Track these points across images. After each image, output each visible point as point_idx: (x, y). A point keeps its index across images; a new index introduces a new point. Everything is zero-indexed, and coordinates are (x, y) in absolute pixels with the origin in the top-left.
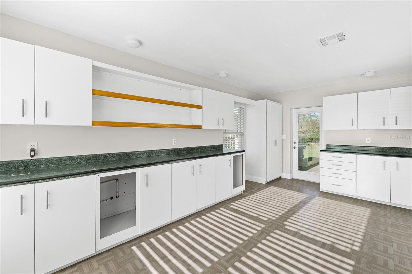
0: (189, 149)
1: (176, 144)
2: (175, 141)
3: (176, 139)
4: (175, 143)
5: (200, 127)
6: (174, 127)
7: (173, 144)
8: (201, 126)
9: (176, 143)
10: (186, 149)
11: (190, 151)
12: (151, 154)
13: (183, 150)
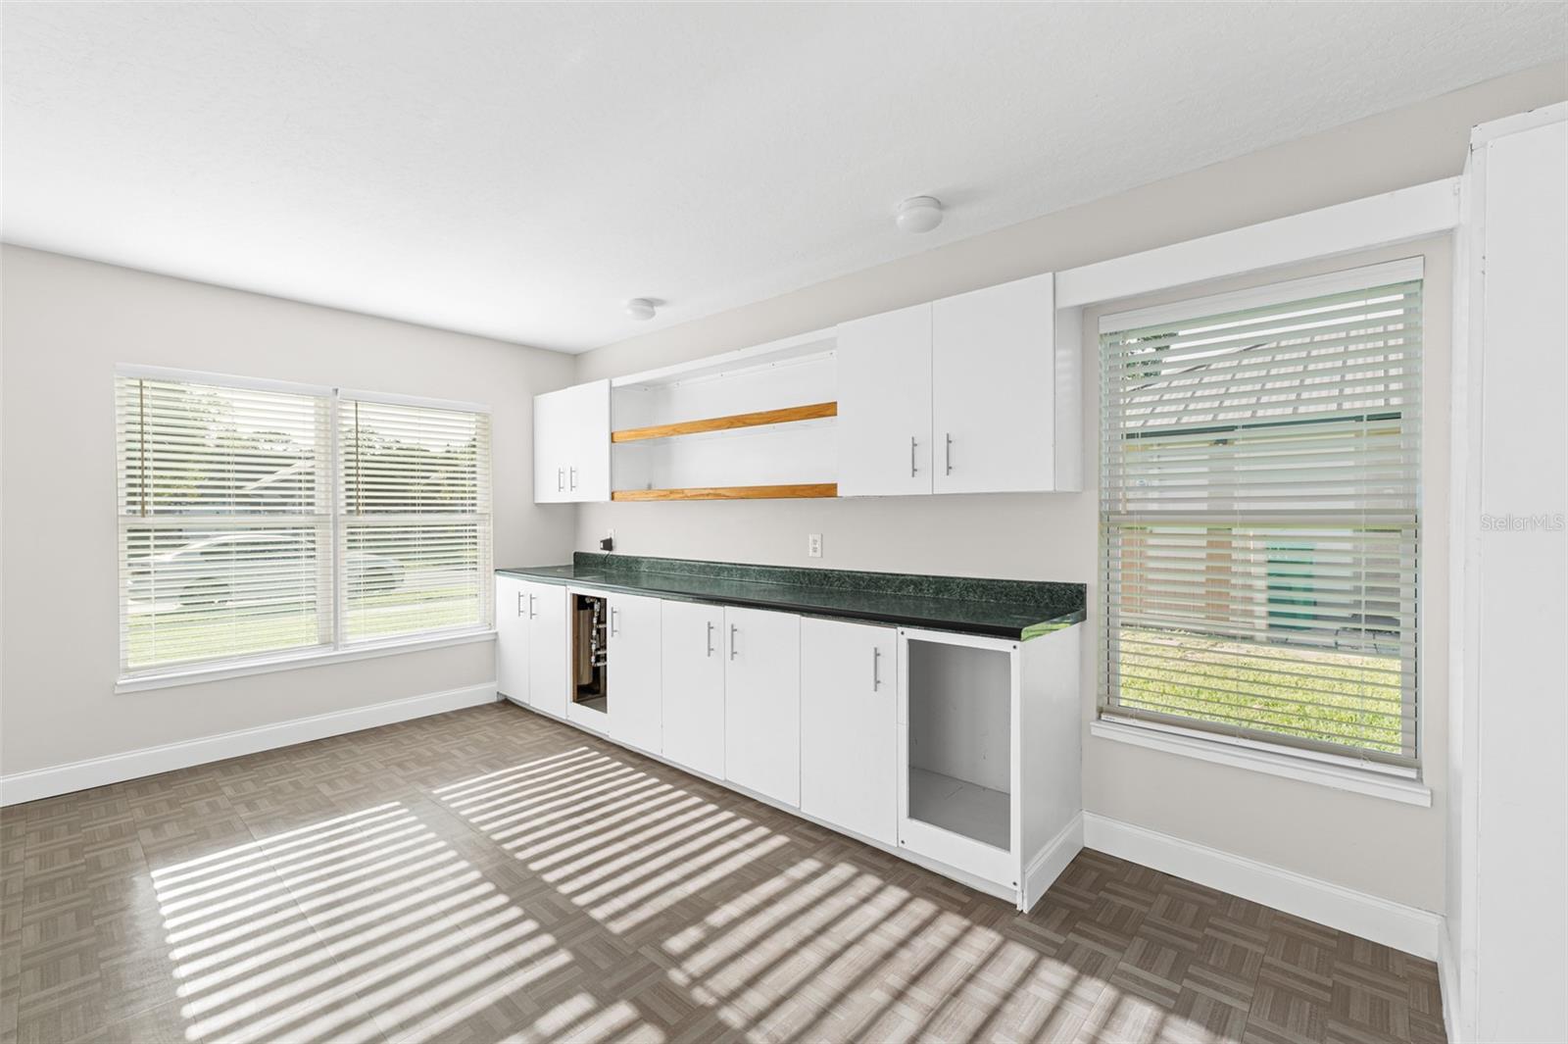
0: (862, 578)
1: (818, 554)
2: (815, 541)
3: (818, 537)
4: (815, 550)
5: (828, 491)
6: (742, 494)
7: (811, 553)
8: (834, 487)
9: (819, 549)
10: (849, 576)
11: (868, 586)
12: (747, 575)
13: (839, 580)
